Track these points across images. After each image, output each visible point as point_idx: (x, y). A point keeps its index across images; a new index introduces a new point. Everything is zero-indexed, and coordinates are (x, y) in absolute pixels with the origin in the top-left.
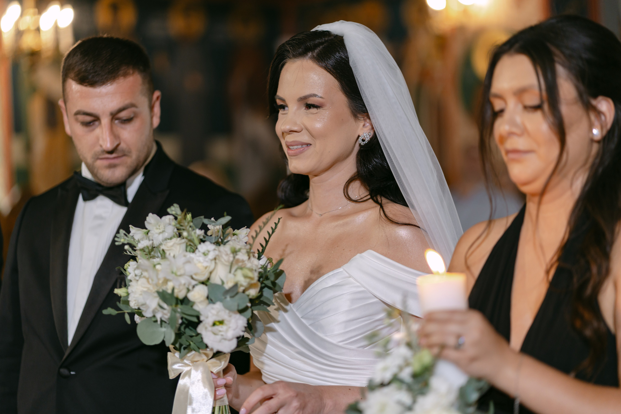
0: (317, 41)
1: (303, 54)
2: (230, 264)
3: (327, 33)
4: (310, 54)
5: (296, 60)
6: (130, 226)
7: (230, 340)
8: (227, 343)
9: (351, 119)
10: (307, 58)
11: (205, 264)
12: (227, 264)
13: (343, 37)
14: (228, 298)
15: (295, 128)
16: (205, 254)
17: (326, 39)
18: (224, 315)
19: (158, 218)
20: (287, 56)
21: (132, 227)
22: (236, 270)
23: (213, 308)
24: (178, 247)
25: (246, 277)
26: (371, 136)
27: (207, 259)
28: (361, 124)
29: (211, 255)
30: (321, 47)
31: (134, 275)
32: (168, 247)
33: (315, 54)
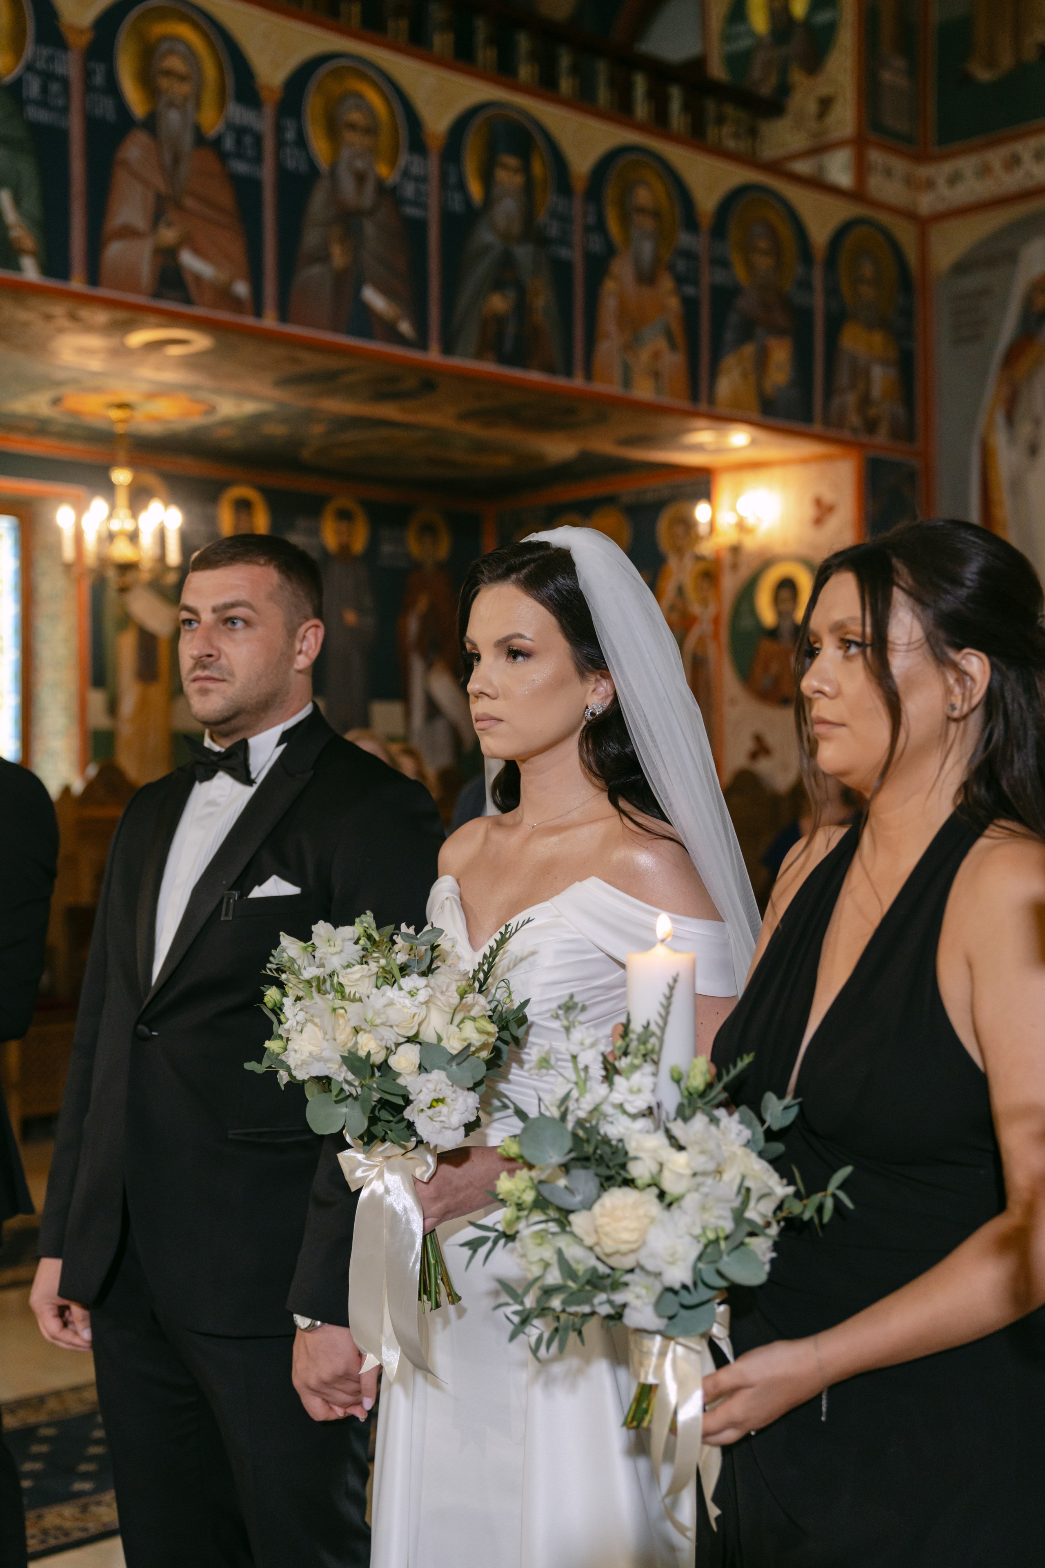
0: (528, 557)
1: (503, 576)
2: (452, 1011)
3: (545, 545)
4: (514, 577)
5: (493, 584)
6: (281, 933)
7: (455, 1129)
8: (449, 1134)
9: (576, 679)
10: (510, 582)
11: (414, 1010)
12: (447, 1009)
13: (569, 551)
14: (454, 1067)
15: (488, 691)
16: (412, 994)
17: (541, 553)
18: (447, 1091)
19: (333, 928)
20: (480, 580)
21: (283, 935)
22: (462, 1022)
23: (428, 1081)
24: (367, 980)
25: (481, 1032)
26: (604, 709)
27: (416, 1002)
28: (591, 687)
29: (422, 996)
30: (533, 565)
31: (295, 1024)
32: (349, 981)
33: (521, 576)
